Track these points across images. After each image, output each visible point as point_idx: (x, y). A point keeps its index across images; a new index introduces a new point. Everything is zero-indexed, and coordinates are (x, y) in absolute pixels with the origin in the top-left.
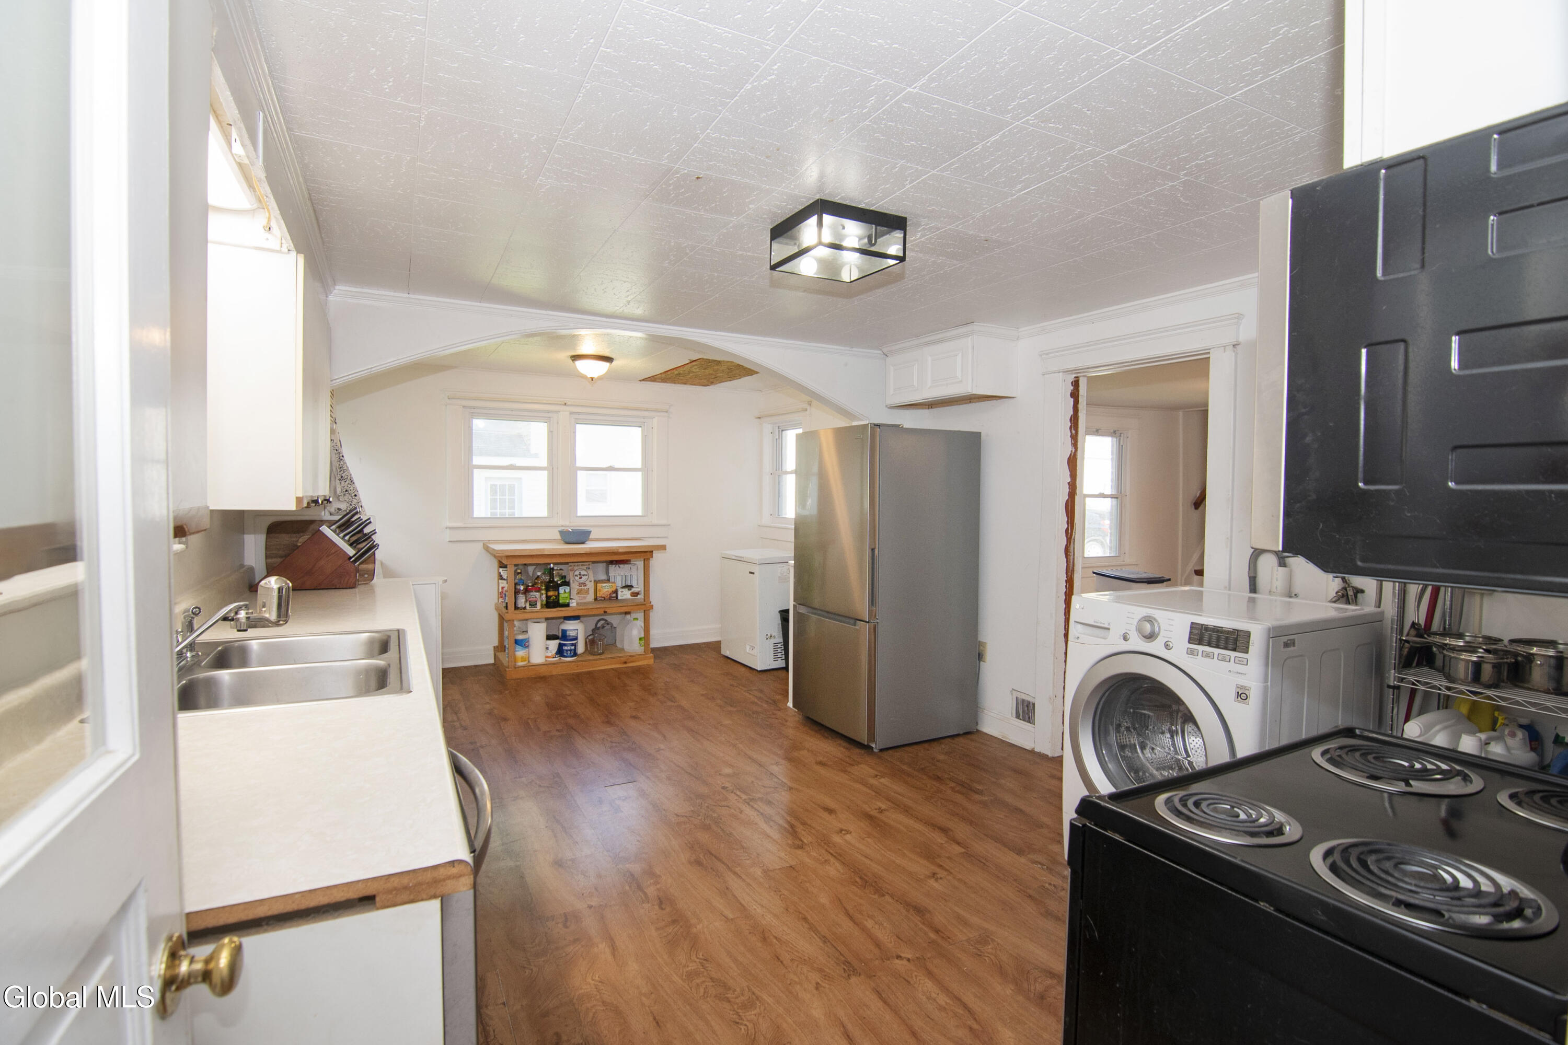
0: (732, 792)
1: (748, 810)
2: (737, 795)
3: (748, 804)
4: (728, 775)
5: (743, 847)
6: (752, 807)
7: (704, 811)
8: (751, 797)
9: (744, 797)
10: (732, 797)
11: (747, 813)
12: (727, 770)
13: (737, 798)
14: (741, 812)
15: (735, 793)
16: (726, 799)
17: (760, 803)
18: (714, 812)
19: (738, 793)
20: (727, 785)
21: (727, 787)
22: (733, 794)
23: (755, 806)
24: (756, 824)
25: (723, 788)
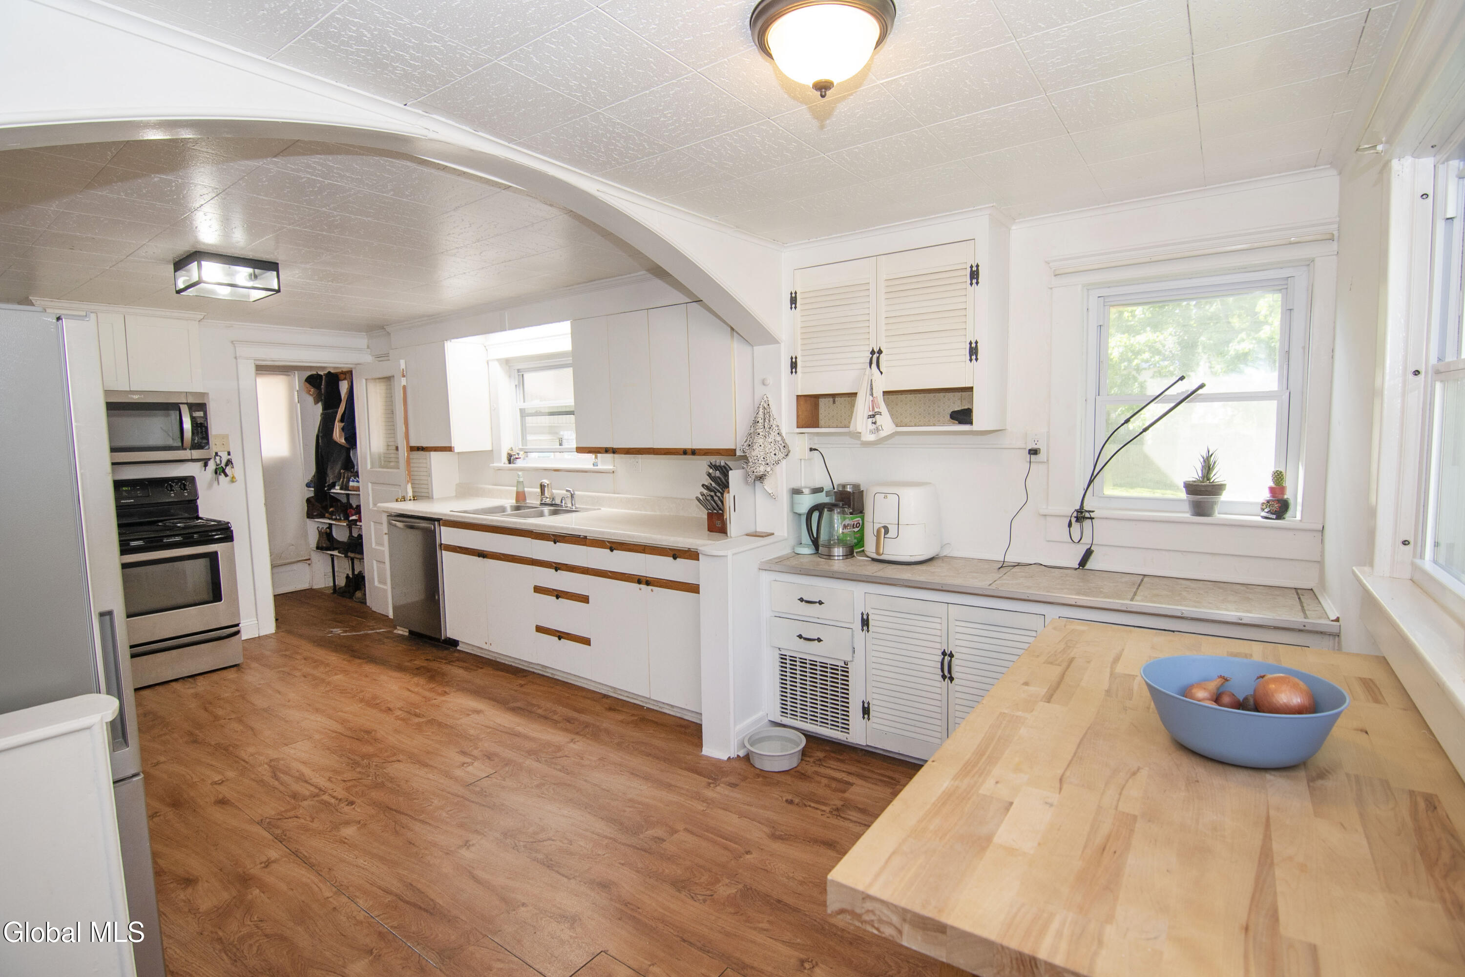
0: (340, 800)
1: (322, 782)
2: (334, 797)
3: (320, 789)
4: (347, 823)
5: (328, 749)
6: (316, 787)
7: (371, 770)
8: (316, 799)
9: (326, 797)
10: (340, 793)
11: (323, 779)
12: (349, 832)
13: (335, 794)
14: (330, 779)
15: (337, 799)
16: (347, 789)
17: (307, 793)
18: (360, 772)
19: (333, 801)
20: (347, 809)
21: (347, 805)
22: (340, 797)
23: (312, 789)
24: (313, 770)
25: (352, 803)
